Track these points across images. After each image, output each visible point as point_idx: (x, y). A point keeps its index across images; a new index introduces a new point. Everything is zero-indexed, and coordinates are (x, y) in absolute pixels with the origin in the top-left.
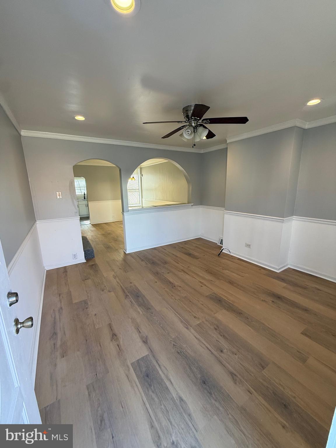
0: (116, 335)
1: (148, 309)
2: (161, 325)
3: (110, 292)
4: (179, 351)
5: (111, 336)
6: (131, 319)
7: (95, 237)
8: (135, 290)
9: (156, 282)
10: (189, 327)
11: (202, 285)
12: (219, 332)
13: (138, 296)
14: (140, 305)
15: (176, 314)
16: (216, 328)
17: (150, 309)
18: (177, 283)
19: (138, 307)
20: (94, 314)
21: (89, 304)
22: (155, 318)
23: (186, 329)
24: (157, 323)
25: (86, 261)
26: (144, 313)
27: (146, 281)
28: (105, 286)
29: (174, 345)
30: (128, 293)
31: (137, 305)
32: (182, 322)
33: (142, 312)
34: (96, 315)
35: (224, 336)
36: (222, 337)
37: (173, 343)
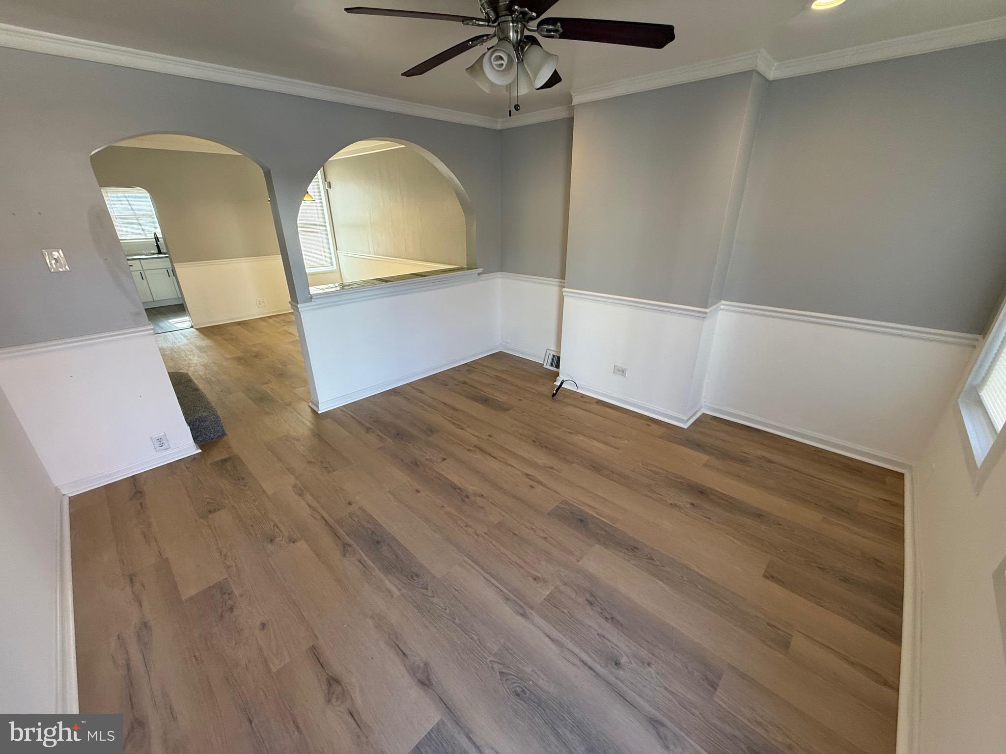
0: (338, 682)
1: (412, 577)
2: (457, 621)
3: (294, 542)
4: (518, 689)
5: (325, 687)
6: (372, 617)
7: (216, 369)
8: (364, 523)
9: (418, 491)
10: (527, 612)
11: (532, 483)
12: (599, 610)
13: (378, 542)
14: (388, 569)
15: (487, 576)
16: (590, 599)
17: (417, 576)
18: (472, 486)
19: (383, 577)
20: (258, 623)
21: (237, 592)
22: (435, 600)
23: (519, 618)
24: (444, 615)
25: (200, 451)
26: (404, 591)
27: (389, 492)
28: (275, 525)
29: (501, 673)
30: (347, 537)
31: (379, 569)
32: (508, 599)
33: (400, 590)
34: (263, 626)
35: (612, 618)
36: (610, 621)
37: (497, 667)
